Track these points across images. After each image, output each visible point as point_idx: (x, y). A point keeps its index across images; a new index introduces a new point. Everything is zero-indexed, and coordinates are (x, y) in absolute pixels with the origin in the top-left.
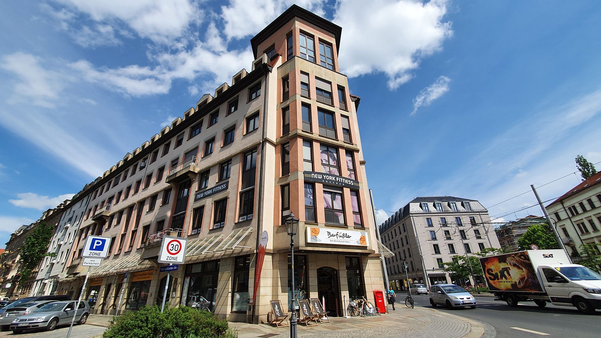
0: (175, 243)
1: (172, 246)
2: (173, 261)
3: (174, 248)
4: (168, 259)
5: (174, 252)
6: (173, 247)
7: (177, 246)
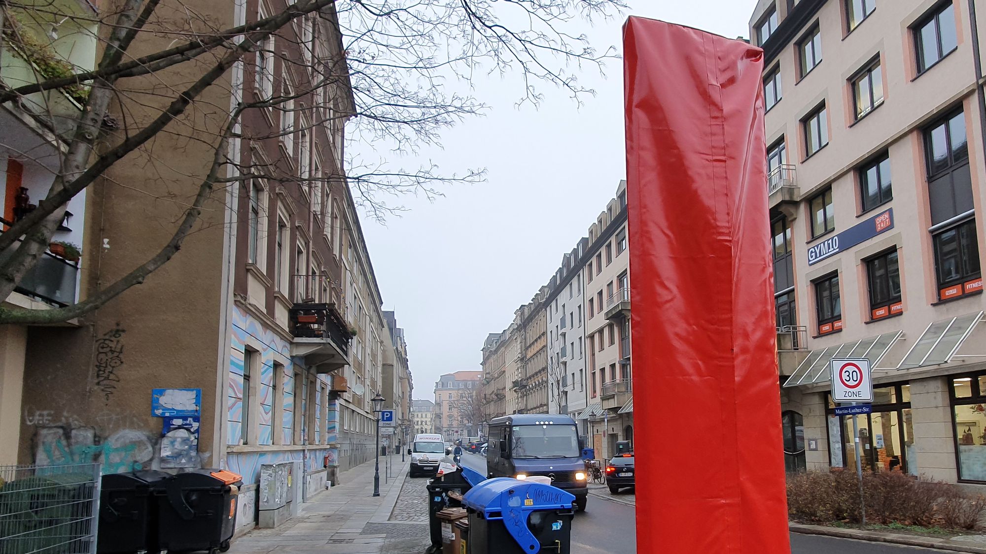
0: (851, 369)
1: (847, 373)
2: (855, 398)
3: (851, 376)
4: (847, 395)
5: (851, 383)
6: (848, 376)
7: (854, 373)
